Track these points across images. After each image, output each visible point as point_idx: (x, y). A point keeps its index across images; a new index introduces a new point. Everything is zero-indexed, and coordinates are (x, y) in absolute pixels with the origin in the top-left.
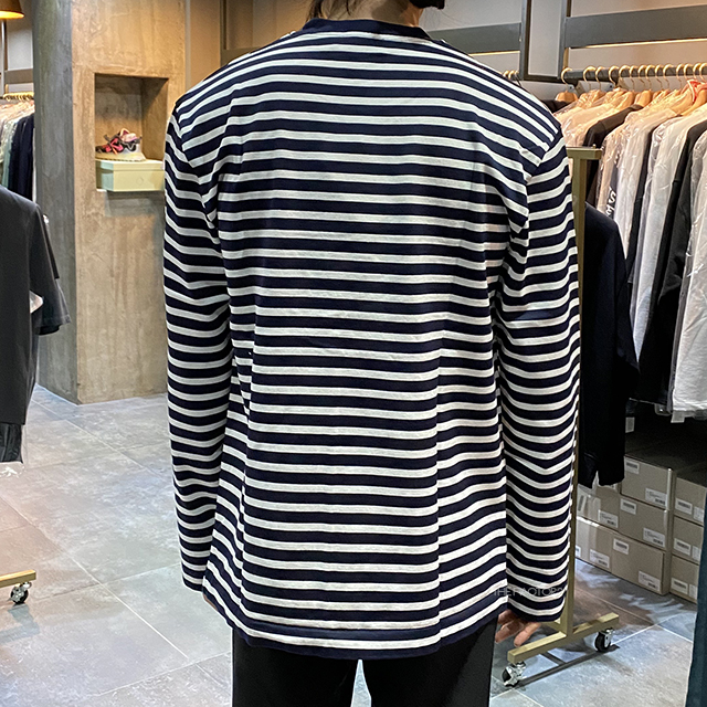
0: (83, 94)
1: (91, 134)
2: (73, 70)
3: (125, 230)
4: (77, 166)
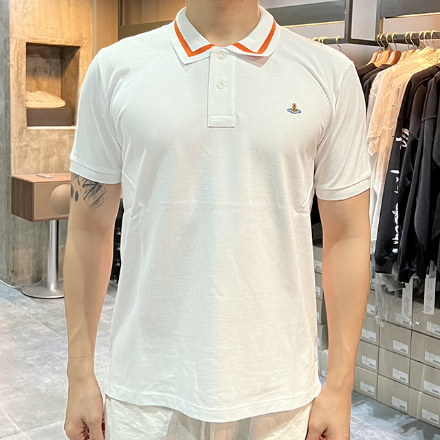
0: (17, 58)
2: (10, 40)
3: (48, 157)
4: (13, 110)
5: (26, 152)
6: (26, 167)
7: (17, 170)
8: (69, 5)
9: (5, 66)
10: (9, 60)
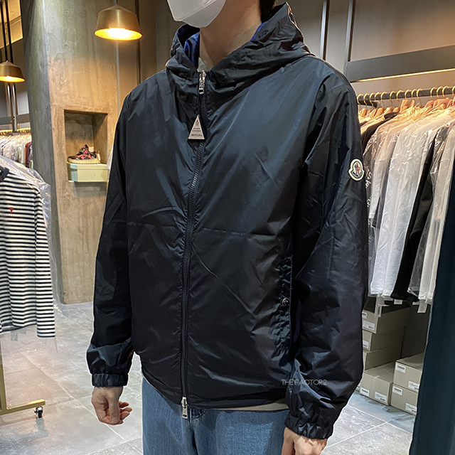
0: (58, 123)
1: (64, 147)
2: (51, 107)
3: (86, 205)
4: (56, 167)
5: (69, 201)
6: (69, 213)
7: (63, 215)
8: (98, 77)
9: (49, 130)
10: (51, 125)
